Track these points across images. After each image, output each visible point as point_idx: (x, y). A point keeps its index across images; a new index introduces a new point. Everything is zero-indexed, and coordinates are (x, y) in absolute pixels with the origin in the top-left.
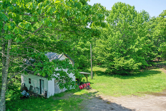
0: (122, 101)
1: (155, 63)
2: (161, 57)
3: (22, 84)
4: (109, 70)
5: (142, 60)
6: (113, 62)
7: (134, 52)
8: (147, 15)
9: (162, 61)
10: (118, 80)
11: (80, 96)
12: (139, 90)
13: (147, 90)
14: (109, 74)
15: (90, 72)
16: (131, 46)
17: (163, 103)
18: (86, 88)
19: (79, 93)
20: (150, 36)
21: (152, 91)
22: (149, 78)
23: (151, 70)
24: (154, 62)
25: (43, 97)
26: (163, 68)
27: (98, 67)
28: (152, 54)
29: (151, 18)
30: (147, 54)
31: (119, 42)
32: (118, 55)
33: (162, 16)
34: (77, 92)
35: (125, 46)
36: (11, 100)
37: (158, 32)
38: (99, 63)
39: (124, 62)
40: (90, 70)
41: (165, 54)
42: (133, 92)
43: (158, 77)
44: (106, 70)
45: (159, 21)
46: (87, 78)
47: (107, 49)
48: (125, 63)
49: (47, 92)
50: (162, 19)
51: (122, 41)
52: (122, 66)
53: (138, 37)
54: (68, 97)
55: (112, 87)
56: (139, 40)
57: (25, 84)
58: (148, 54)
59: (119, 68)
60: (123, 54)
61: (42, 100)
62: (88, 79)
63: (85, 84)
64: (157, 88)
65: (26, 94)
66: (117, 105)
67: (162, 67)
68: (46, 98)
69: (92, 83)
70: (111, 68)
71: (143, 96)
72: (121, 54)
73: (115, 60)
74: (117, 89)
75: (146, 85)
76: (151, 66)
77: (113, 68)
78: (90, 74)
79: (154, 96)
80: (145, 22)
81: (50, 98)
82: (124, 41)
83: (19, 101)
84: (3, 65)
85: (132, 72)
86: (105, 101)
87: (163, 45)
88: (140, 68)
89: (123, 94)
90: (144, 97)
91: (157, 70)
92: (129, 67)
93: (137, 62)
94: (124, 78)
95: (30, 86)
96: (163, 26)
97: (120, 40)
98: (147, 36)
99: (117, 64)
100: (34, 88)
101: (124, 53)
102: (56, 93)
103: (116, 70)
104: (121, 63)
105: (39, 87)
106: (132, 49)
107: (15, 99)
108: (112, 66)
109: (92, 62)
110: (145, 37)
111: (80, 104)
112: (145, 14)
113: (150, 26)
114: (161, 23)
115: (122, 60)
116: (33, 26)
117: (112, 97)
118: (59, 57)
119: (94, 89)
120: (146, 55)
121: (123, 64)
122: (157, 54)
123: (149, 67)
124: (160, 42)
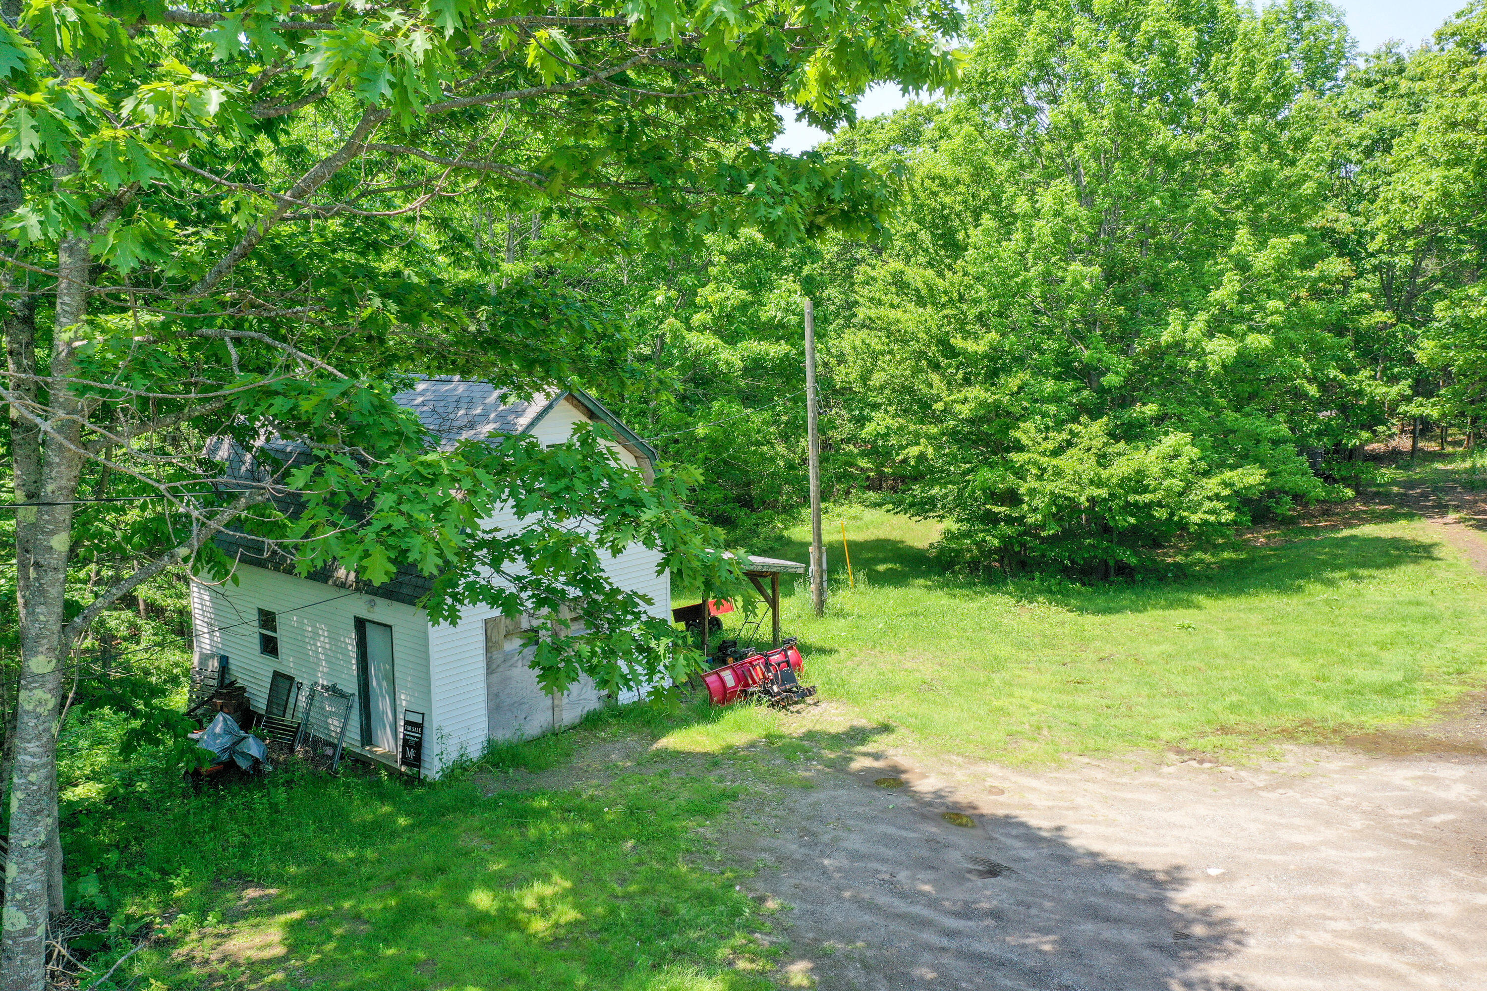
0: (1080, 801)
1: (1387, 473)
2: (1435, 413)
3: (204, 658)
4: (968, 534)
5: (1266, 448)
6: (1009, 466)
7: (1200, 374)
8: (1329, 29)
9: (1449, 449)
10: (1054, 619)
11: (712, 761)
12: (1234, 708)
13: (1298, 704)
14: (974, 566)
15: (800, 552)
16: (1175, 317)
17: (1437, 819)
18: (768, 692)
19: (699, 738)
20: (1344, 223)
21: (1348, 717)
22: (1327, 602)
23: (1346, 533)
24: (1377, 459)
25: (393, 773)
26: (1452, 516)
27: (879, 505)
28: (1360, 393)
29: (1361, 64)
30: (1313, 390)
31: (1063, 281)
32: (1056, 399)
33: (1462, 44)
34: (684, 722)
35: (1120, 319)
36: (107, 802)
37: (1418, 189)
38: (881, 476)
39: (1103, 459)
40: (801, 532)
41: (1478, 387)
42: (1175, 726)
43: (1406, 593)
44: (950, 536)
45: (1431, 85)
46: (773, 604)
47: (958, 342)
48: (1120, 468)
49: (420, 726)
50: (1465, 71)
51: (1096, 270)
52: (1092, 500)
53: (1243, 234)
54: (610, 771)
55: (998, 679)
56: (1242, 266)
57: (224, 661)
58: (1323, 386)
59: (1058, 518)
60: (1103, 391)
61: (383, 797)
62: (783, 616)
63: (753, 656)
64: (1387, 691)
65: (243, 747)
66: (1030, 836)
67: (1441, 509)
68: (413, 781)
69: (822, 651)
70: (991, 519)
71: (1263, 761)
72: (1077, 390)
73: (1025, 440)
74: (1041, 696)
75: (1295, 664)
76: (1342, 501)
77: (1009, 520)
78: (799, 567)
79: (1363, 758)
80: (1304, 98)
81: (451, 775)
82: (1109, 276)
83: (175, 805)
84: (20, 496)
85: (1179, 551)
86: (929, 804)
87: (1459, 312)
88: (1246, 519)
89: (1091, 744)
90: (1274, 767)
91: (1398, 534)
92: (1149, 505)
93: (1222, 465)
94: (1101, 601)
95: (277, 675)
96: (1469, 137)
97: (1076, 267)
98: (1317, 221)
99: (1040, 478)
100: (311, 697)
101: (1110, 380)
102: (500, 736)
103: (1032, 531)
104: (1080, 468)
105: (351, 686)
106: (1178, 347)
107: (142, 786)
108: (994, 496)
109: (823, 460)
110: (1301, 238)
111: (708, 830)
112: (1306, 26)
113: (1354, 132)
114: (1448, 103)
115: (1086, 443)
116: (283, 138)
117: (993, 769)
118: (523, 422)
119: (833, 697)
120: (1306, 396)
121: (1097, 483)
122: (1404, 387)
123: (1327, 508)
124: (1434, 280)
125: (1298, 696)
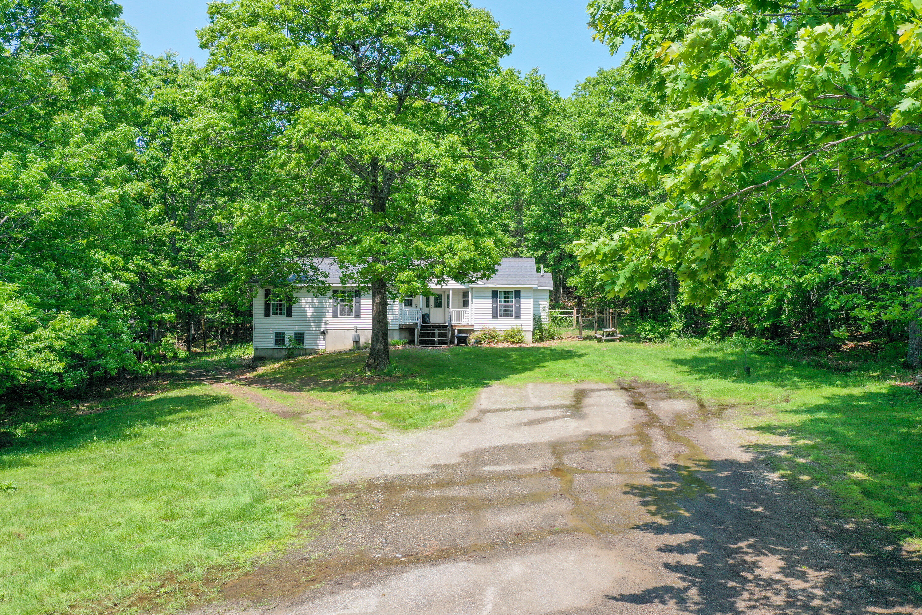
13: (152, 555)
22: (155, 444)
23: (155, 397)
64: (243, 515)
75: (137, 507)
91: (196, 394)
125: (149, 544)
